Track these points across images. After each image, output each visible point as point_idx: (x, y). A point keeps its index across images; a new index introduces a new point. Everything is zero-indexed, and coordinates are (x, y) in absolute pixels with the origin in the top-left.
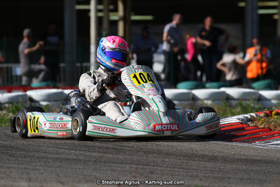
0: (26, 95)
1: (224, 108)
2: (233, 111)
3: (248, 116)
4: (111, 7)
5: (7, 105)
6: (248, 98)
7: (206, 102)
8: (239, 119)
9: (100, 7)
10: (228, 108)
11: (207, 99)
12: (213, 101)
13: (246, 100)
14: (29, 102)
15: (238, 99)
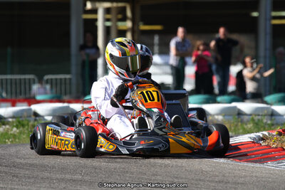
0: (30, 109)
1: (235, 123)
2: (245, 127)
3: (260, 134)
4: (120, 16)
5: (10, 120)
6: (261, 114)
7: (216, 117)
8: (250, 138)
9: (108, 16)
10: (240, 124)
11: (218, 114)
12: (224, 116)
13: (259, 115)
14: (33, 117)
15: (251, 115)
